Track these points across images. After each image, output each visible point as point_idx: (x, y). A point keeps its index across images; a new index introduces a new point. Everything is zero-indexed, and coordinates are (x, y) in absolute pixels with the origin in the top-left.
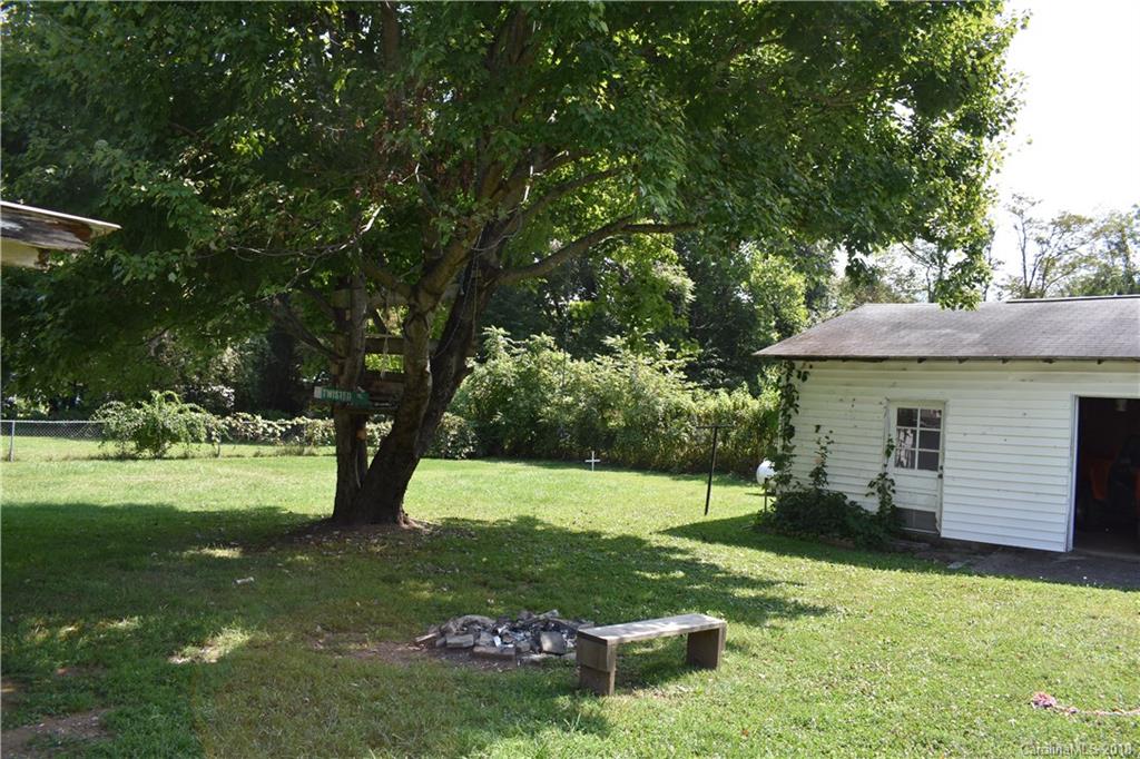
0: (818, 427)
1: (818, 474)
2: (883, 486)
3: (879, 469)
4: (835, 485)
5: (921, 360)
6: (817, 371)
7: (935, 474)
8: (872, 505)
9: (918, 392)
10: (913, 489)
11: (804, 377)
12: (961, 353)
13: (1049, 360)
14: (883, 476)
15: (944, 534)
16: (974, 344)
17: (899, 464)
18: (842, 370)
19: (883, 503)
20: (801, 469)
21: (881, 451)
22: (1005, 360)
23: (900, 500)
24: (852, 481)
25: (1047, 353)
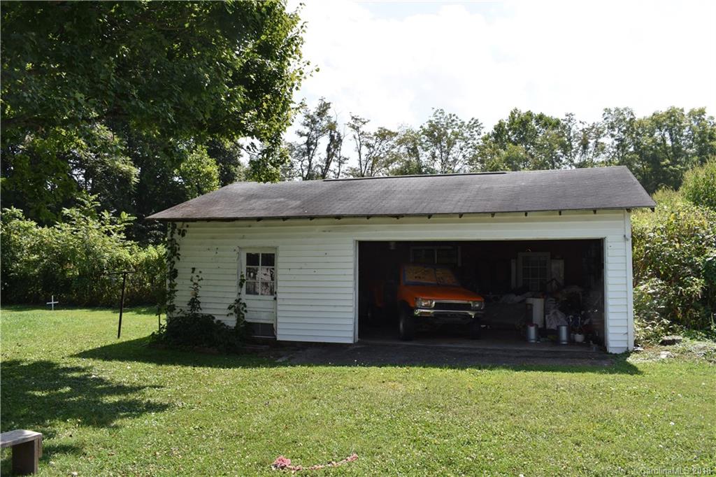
0: (194, 269)
1: (194, 303)
2: (238, 308)
3: (235, 296)
4: (205, 310)
5: (259, 219)
6: (192, 230)
7: (273, 297)
8: (231, 322)
9: (259, 241)
10: (258, 310)
11: (183, 233)
12: (284, 214)
13: (338, 217)
14: (238, 301)
15: (279, 338)
16: (294, 208)
17: (248, 292)
18: (209, 227)
19: (238, 320)
20: (182, 299)
21: (236, 283)
22: (311, 218)
23: (249, 318)
24: (217, 305)
25: (338, 213)
